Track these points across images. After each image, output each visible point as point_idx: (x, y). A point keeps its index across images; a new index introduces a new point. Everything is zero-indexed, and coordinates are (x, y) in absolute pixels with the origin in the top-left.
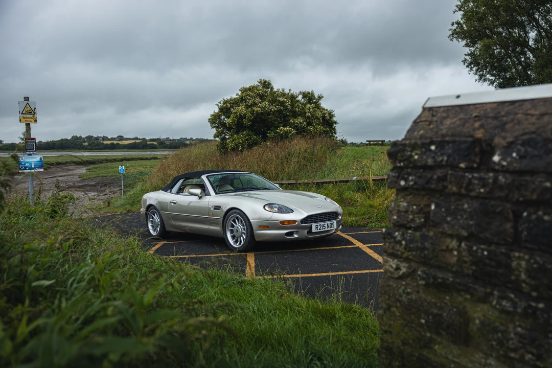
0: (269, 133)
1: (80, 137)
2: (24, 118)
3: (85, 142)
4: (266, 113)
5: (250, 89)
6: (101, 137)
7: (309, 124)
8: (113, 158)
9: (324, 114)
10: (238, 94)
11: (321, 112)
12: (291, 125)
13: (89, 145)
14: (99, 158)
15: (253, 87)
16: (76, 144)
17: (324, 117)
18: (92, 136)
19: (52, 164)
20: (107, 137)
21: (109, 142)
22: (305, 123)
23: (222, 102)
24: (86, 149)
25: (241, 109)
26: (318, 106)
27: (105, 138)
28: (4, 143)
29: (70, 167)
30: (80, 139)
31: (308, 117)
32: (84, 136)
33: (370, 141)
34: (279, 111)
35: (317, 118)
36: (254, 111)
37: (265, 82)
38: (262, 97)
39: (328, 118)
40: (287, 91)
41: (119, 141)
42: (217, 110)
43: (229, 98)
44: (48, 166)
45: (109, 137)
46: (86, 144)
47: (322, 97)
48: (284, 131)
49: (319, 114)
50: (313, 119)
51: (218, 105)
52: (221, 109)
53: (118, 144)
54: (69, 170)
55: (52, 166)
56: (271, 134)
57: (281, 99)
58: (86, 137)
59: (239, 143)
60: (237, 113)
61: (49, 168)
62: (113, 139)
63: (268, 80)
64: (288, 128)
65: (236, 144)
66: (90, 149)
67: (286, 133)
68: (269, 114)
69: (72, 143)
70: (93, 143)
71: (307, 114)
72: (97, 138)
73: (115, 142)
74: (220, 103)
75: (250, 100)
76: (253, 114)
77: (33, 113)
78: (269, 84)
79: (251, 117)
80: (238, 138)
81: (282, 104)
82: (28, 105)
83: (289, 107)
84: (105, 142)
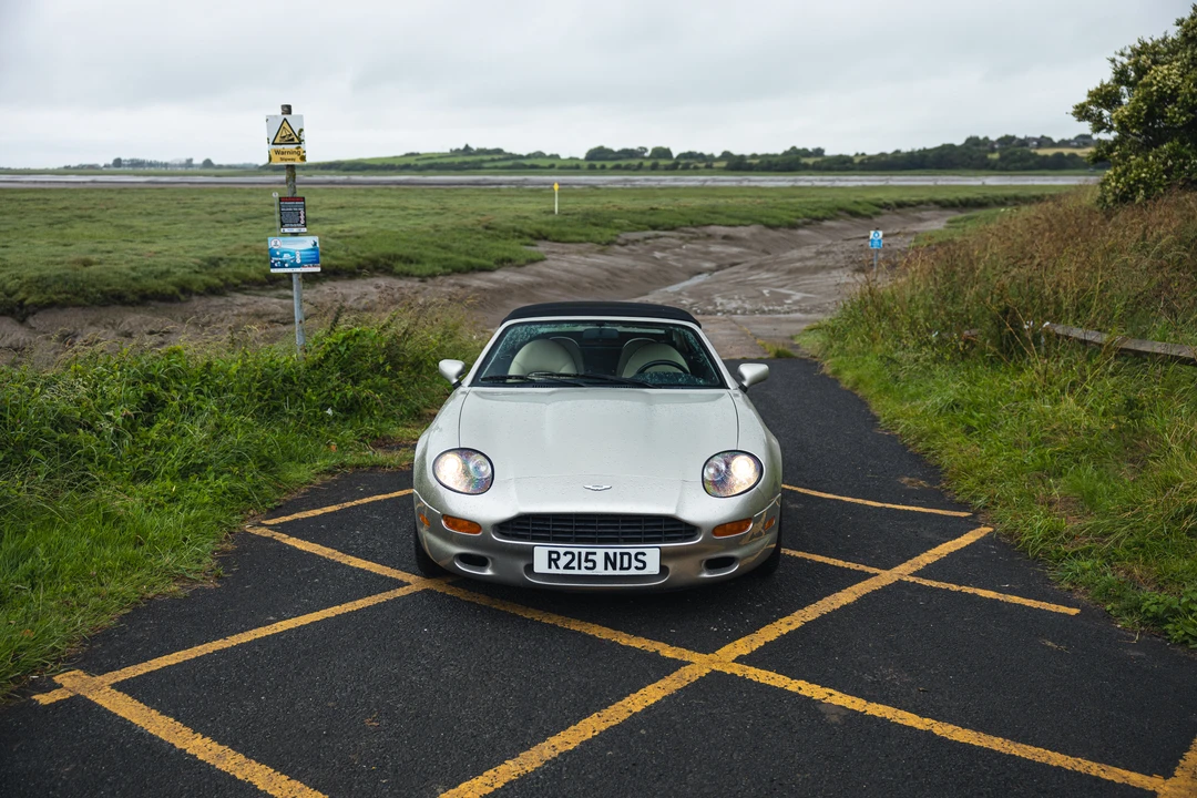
1: (986, 138)
2: (277, 152)
3: (993, 151)
6: (1034, 139)
8: (1034, 193)
13: (1002, 159)
14: (999, 193)
16: (971, 157)
18: (1013, 138)
19: (886, 206)
20: (1050, 139)
21: (1050, 152)
23: (1128, 52)
24: (993, 168)
27: (1044, 142)
28: (826, 154)
29: (925, 214)
30: (984, 145)
32: (994, 137)
41: (1078, 147)
44: (877, 209)
45: (1056, 139)
46: (996, 156)
53: (1073, 156)
54: (920, 220)
55: (884, 211)
58: (1001, 140)
61: (877, 214)
62: (1064, 143)
66: (1002, 169)
69: (964, 155)
70: (1013, 154)
72: (1025, 142)
73: (1066, 151)
74: (1122, 54)
77: (296, 141)
82: (285, 124)
84: (1041, 152)
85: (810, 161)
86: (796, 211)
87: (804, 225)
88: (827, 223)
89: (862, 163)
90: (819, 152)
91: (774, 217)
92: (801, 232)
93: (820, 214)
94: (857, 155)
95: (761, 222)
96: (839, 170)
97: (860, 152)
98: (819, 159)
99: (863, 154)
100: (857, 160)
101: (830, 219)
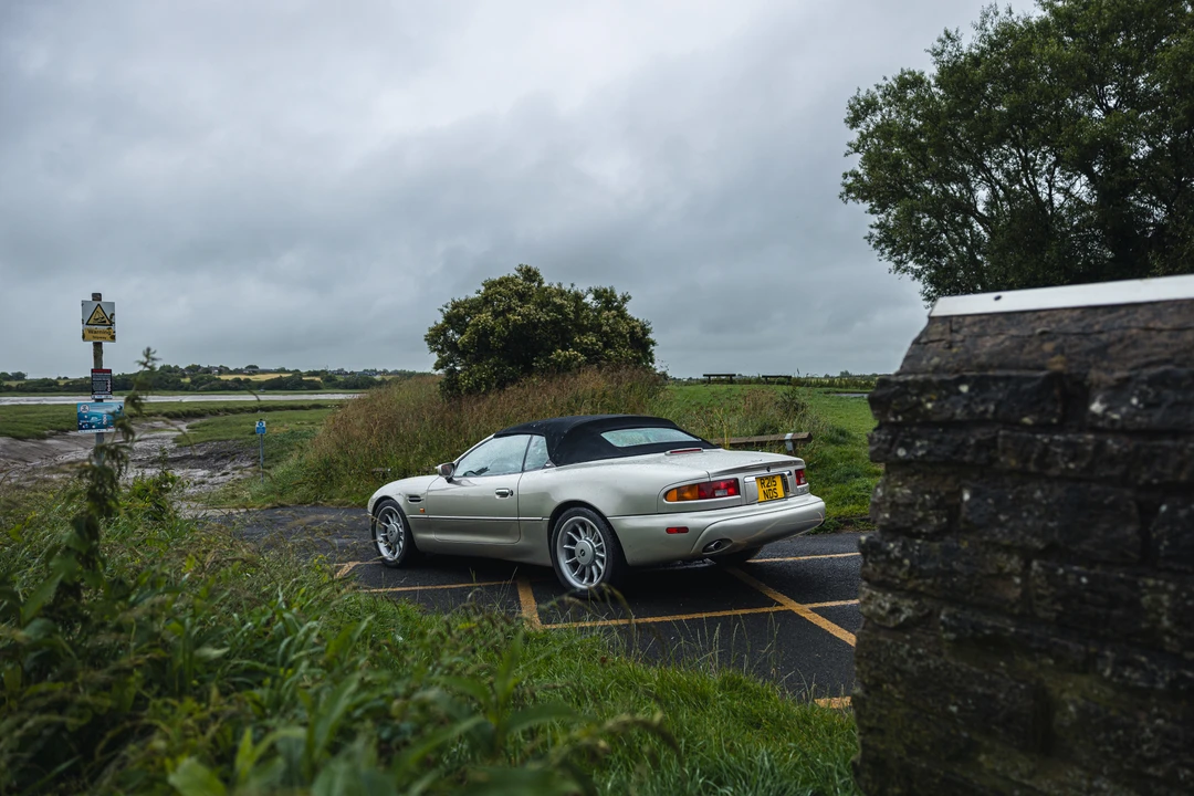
0: (537, 362)
1: (177, 367)
2: (90, 331)
3: (184, 376)
4: (531, 324)
5: (500, 283)
6: (216, 368)
7: (607, 345)
8: (238, 406)
9: (634, 327)
10: (479, 292)
11: (628, 324)
12: (576, 347)
13: (193, 382)
14: (212, 406)
15: (507, 279)
16: (167, 381)
17: (632, 332)
18: (199, 367)
20: (227, 368)
21: (230, 377)
22: (600, 344)
23: (450, 306)
24: (187, 390)
25: (486, 317)
26: (622, 314)
27: (222, 370)
28: (28, 377)
29: (159, 424)
30: (176, 372)
31: (606, 332)
32: (183, 367)
33: (709, 376)
34: (555, 322)
35: (621, 335)
36: (508, 320)
37: (529, 270)
38: (523, 297)
39: (640, 334)
40: (566, 287)
41: (249, 374)
42: (440, 321)
43: (463, 298)
45: (232, 369)
46: (188, 380)
47: (630, 298)
48: (565, 356)
49: (623, 328)
50: (613, 338)
51: (442, 310)
52: (448, 318)
53: (248, 381)
54: (154, 429)
56: (539, 363)
57: (558, 300)
58: (188, 368)
59: (482, 379)
60: (478, 325)
62: (237, 371)
63: (533, 267)
64: (572, 352)
65: (476, 382)
66: (193, 390)
67: (569, 360)
68: (535, 326)
69: (161, 379)
70: (202, 379)
71: (604, 328)
72: (208, 370)
73: (242, 377)
74: (446, 307)
75: (501, 301)
76: (507, 328)
77: (108, 323)
78: (536, 274)
79: (503, 332)
80: (479, 370)
81: (559, 309)
82: (99, 309)
83: (572, 316)
84: (223, 377)
85: (14, 384)
86: (40, 424)
87: (50, 436)
88: (72, 433)
89: (67, 385)
90: (19, 376)
91: (20, 430)
92: (48, 442)
93: (65, 427)
94: (59, 378)
95: (9, 435)
96: (44, 391)
97: (63, 377)
98: (23, 382)
99: (66, 378)
100: (62, 383)
101: (73, 430)
